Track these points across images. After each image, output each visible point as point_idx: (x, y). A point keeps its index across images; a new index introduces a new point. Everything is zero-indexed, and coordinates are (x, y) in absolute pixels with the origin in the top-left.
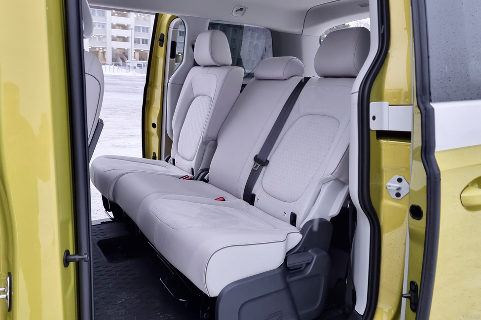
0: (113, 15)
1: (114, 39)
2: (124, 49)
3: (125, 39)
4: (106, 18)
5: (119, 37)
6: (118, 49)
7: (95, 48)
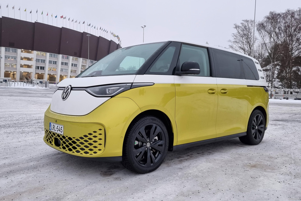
0: (22, 52)
1: (22, 66)
2: (28, 73)
3: (29, 67)
4: (17, 53)
5: (25, 65)
6: (24, 72)
7: (8, 71)
